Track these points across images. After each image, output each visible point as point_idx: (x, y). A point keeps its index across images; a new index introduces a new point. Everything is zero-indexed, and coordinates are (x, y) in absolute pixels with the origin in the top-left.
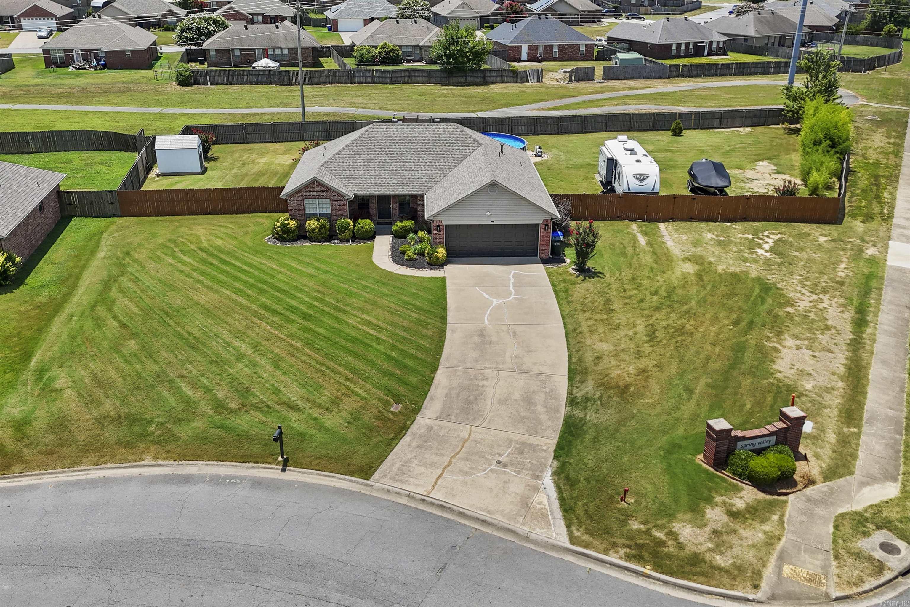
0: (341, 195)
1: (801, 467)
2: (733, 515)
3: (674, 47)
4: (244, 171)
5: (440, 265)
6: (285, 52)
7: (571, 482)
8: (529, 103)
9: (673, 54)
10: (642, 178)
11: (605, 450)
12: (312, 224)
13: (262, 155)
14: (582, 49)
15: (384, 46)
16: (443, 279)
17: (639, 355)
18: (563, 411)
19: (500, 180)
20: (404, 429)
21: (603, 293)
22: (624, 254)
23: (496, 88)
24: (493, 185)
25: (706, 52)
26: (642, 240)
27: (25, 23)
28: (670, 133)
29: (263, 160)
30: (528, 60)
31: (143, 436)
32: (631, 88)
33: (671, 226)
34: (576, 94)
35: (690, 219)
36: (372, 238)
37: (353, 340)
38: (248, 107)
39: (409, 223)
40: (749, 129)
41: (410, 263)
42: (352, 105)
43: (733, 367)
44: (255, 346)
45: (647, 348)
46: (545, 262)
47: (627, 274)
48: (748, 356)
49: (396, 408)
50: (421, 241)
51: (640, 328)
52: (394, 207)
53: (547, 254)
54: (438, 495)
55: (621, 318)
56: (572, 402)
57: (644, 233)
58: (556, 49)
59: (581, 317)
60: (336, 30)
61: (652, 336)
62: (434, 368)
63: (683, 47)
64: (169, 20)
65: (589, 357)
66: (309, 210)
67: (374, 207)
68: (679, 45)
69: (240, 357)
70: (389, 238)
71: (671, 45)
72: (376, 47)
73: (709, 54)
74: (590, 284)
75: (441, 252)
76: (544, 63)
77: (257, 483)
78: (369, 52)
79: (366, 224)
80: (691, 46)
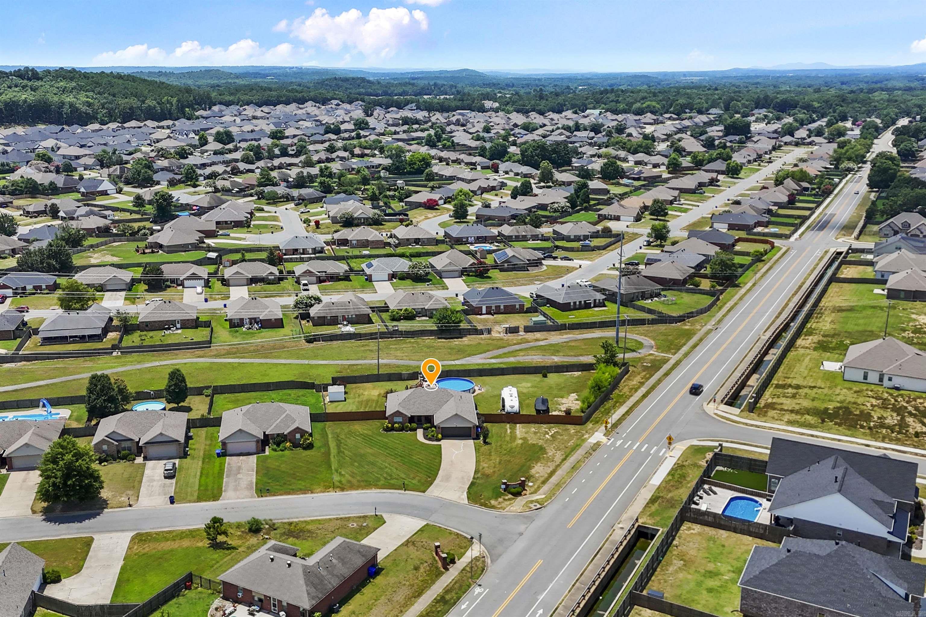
0: (406, 416)
1: (525, 492)
2: (504, 499)
3: (572, 304)
4: (360, 399)
5: (439, 440)
6: (354, 316)
7: (470, 494)
8: (481, 353)
9: (572, 307)
10: (512, 407)
11: (479, 488)
12: (396, 425)
13: (364, 390)
14: (517, 307)
15: (406, 310)
16: (440, 445)
17: (494, 467)
18: (471, 480)
19: (458, 413)
20: (431, 484)
21: (489, 450)
22: (500, 436)
23: (466, 340)
24: (456, 415)
25: (592, 305)
26: (509, 431)
27: (187, 283)
28: (541, 375)
29: (366, 393)
30: (487, 314)
31: (371, 484)
32: (537, 340)
33: (521, 425)
34: (505, 345)
35: (529, 423)
36: (416, 430)
37: (416, 463)
38: (348, 360)
39: (428, 425)
40: (580, 373)
41: (430, 439)
42: (396, 358)
43: (519, 470)
44: (389, 464)
45: (497, 466)
46: (474, 439)
47: (499, 444)
48: (524, 468)
49: (429, 479)
50: (433, 431)
51: (498, 460)
52: (423, 419)
53: (475, 436)
54: (440, 496)
55: (493, 457)
56: (474, 478)
57: (510, 428)
58: (502, 307)
59: (481, 457)
60: (371, 281)
61: (500, 463)
62: (439, 470)
63: (578, 303)
64: (270, 277)
65: (481, 468)
66: (395, 420)
67: (416, 420)
68: (575, 303)
69: (386, 467)
70: (422, 430)
71: (570, 303)
72: (401, 310)
73: (595, 306)
74: (487, 447)
75: (440, 436)
76: (495, 316)
77: (400, 493)
78: (398, 313)
79: (414, 425)
80: (583, 303)
